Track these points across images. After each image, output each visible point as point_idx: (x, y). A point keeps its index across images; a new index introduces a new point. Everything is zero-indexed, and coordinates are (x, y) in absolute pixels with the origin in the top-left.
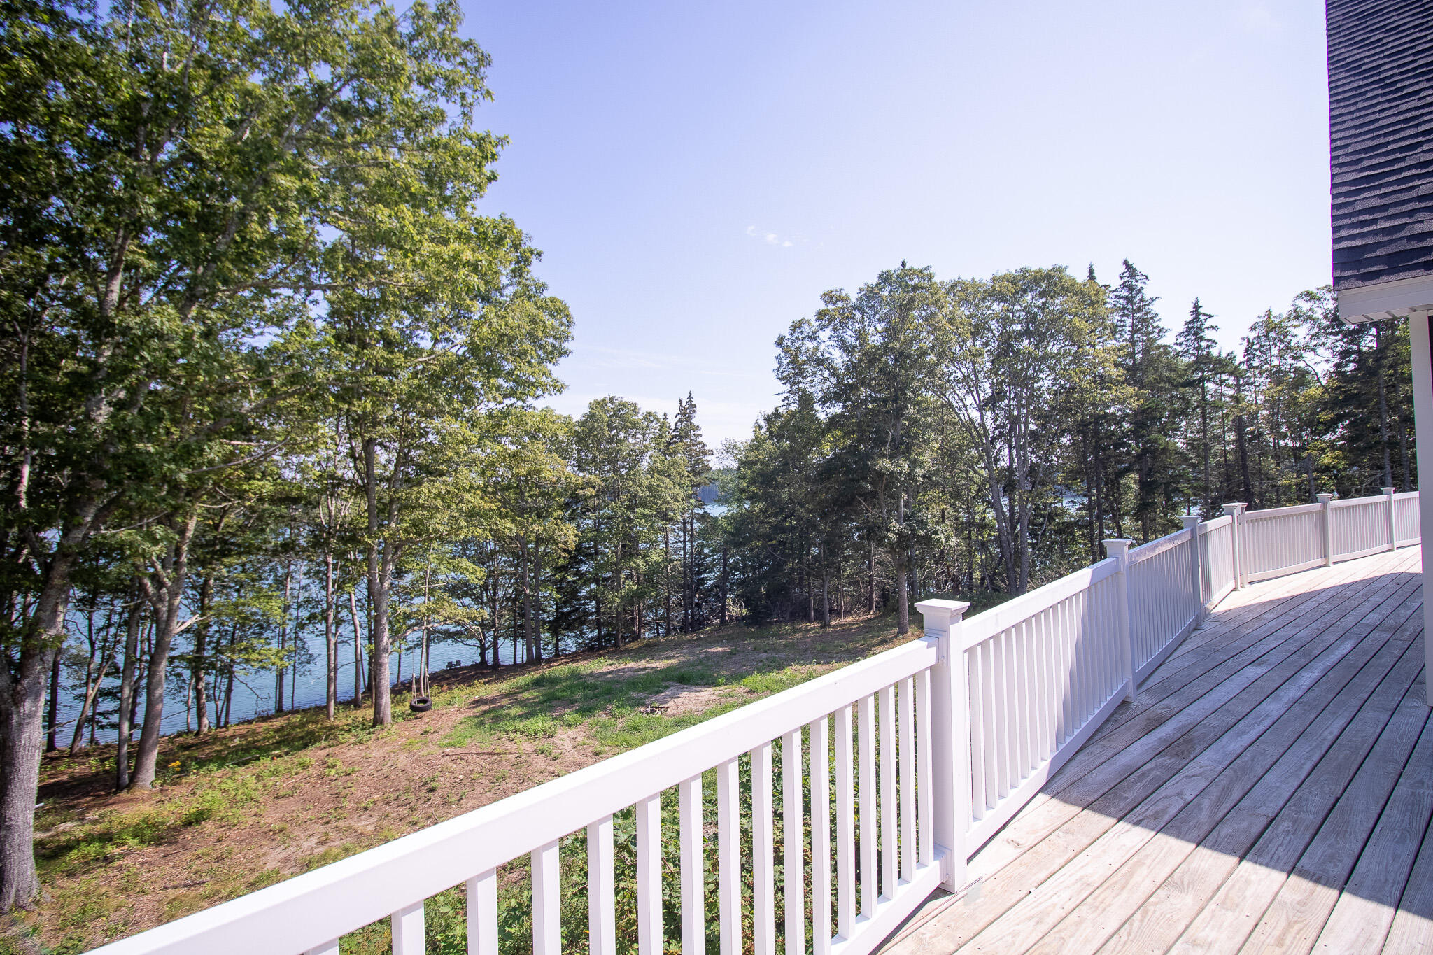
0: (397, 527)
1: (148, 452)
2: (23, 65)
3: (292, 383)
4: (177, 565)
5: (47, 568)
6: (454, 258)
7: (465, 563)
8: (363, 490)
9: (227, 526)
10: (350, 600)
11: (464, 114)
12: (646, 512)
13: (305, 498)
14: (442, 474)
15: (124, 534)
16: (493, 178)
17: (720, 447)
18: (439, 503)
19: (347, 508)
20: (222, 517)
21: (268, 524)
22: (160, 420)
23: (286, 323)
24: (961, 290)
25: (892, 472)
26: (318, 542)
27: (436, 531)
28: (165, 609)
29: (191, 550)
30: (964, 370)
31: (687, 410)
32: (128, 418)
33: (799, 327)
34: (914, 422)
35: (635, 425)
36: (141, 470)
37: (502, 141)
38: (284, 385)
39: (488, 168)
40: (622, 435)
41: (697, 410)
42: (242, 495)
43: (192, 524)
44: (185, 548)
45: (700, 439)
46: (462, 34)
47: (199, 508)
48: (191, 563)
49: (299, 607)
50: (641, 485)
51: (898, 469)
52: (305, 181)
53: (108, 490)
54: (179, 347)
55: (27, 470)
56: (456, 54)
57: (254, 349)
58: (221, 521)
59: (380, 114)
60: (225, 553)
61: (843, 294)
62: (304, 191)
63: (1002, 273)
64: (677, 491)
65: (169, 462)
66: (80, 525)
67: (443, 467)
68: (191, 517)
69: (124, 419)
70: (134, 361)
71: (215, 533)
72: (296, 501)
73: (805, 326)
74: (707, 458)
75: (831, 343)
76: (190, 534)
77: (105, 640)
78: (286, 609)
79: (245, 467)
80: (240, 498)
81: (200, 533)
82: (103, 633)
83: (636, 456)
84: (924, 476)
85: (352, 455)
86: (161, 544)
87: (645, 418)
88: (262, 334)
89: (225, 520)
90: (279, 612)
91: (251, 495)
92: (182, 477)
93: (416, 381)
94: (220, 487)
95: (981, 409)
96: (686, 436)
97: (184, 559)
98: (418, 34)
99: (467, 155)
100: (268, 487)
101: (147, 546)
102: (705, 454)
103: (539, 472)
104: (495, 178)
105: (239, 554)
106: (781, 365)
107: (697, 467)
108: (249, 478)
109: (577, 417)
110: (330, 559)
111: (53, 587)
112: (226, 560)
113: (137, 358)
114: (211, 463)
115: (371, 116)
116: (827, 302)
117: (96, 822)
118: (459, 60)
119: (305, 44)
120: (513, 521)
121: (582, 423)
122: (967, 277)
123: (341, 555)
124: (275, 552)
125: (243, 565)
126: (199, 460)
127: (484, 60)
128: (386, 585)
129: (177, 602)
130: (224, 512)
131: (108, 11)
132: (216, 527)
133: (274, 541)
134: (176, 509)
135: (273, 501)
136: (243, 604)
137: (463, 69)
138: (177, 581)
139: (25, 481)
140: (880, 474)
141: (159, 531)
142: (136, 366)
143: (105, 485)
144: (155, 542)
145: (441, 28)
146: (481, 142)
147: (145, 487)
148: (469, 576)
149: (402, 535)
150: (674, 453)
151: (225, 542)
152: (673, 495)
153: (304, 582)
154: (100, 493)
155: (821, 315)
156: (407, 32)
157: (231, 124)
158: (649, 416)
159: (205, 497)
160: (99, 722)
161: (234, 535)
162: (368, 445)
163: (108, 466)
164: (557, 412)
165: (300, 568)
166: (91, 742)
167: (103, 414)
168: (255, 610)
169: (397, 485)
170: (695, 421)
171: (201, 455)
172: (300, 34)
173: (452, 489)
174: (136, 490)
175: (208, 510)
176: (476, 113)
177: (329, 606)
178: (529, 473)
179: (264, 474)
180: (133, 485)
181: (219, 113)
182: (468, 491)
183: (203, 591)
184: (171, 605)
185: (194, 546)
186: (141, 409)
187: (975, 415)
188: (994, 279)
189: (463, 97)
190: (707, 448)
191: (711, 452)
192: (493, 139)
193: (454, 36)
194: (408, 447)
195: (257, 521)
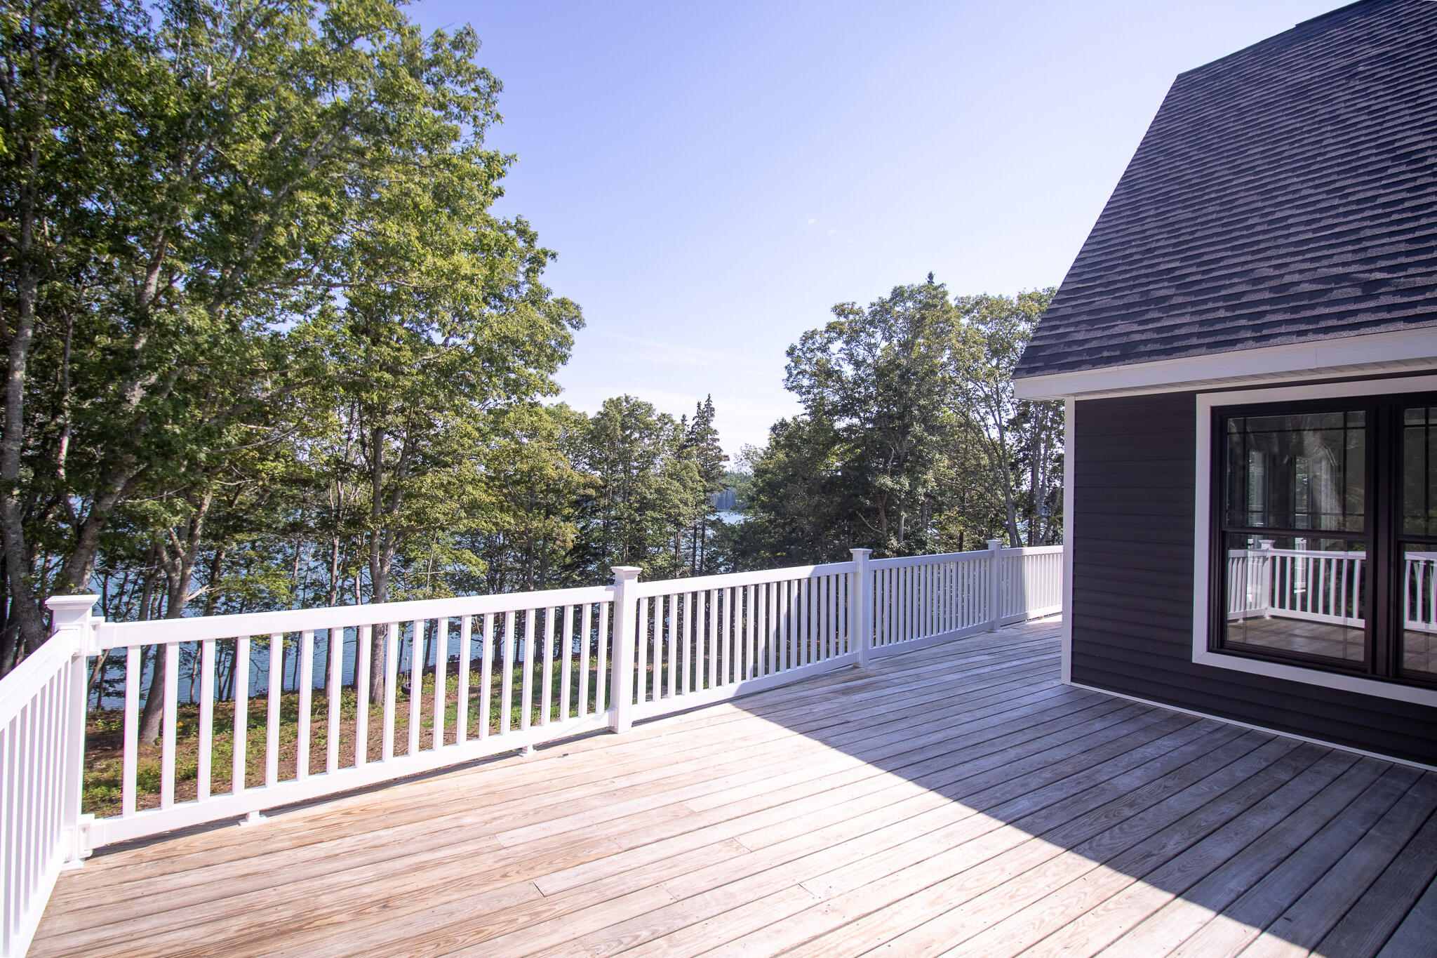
0: (400, 514)
1: (174, 433)
2: (86, 84)
3: (306, 375)
4: (191, 536)
5: (80, 529)
6: (453, 272)
7: (468, 554)
8: (369, 475)
9: (241, 503)
10: (355, 585)
11: (476, 134)
12: (656, 515)
13: (314, 481)
14: (446, 465)
15: (149, 504)
16: (500, 193)
17: (739, 453)
18: (441, 493)
19: (356, 493)
20: (237, 495)
21: (278, 504)
22: (187, 404)
23: (309, 311)
24: (984, 307)
25: (892, 489)
26: (326, 525)
27: (437, 520)
28: (178, 578)
29: (205, 525)
30: (986, 389)
31: (706, 413)
32: (160, 402)
33: (812, 338)
34: (920, 440)
35: (647, 427)
36: (166, 449)
37: (509, 160)
38: (297, 376)
39: (495, 185)
40: (637, 435)
41: (716, 413)
42: (255, 475)
43: (208, 501)
44: (200, 521)
45: (717, 444)
46: (477, 62)
47: (216, 485)
48: (204, 537)
49: (306, 587)
50: (649, 487)
51: (897, 487)
52: (325, 199)
53: (138, 464)
54: (207, 342)
55: (66, 442)
56: (470, 81)
57: (277, 335)
58: (235, 499)
59: (399, 133)
60: (238, 529)
61: (856, 307)
62: (323, 207)
63: (1029, 291)
64: (688, 496)
65: (191, 442)
66: (111, 493)
67: (448, 459)
68: (208, 492)
69: (156, 404)
70: (168, 353)
71: (229, 509)
72: (306, 482)
73: (818, 337)
74: (722, 463)
75: (842, 356)
76: (205, 508)
77: (117, 608)
78: (293, 589)
79: (259, 449)
80: (253, 477)
81: (215, 508)
82: (116, 601)
83: (649, 458)
84: (926, 495)
85: (362, 442)
86: (181, 515)
87: (659, 420)
88: (284, 321)
89: (239, 497)
90: (286, 591)
91: (264, 475)
92: (202, 456)
93: (420, 377)
94: (236, 466)
95: (1002, 429)
96: (703, 439)
97: (198, 532)
98: (436, 62)
99: (474, 176)
100: (280, 468)
101: (167, 515)
102: (721, 460)
103: (541, 469)
104: (501, 194)
105: (251, 530)
106: (790, 375)
107: (711, 472)
108: (262, 460)
109: (592, 414)
110: (337, 542)
111: (84, 547)
112: (237, 537)
113: (170, 351)
114: (228, 444)
115: (391, 134)
116: (839, 315)
117: (102, 771)
118: (473, 86)
119: (333, 73)
120: (515, 516)
121: (596, 421)
122: (993, 293)
123: (346, 538)
124: (284, 532)
125: (254, 542)
126: (218, 441)
127: (496, 86)
128: (386, 569)
129: (189, 572)
130: (239, 489)
131: (161, 23)
132: (231, 503)
133: (282, 520)
134: (194, 484)
135: (284, 481)
136: (252, 582)
137: (476, 95)
138: (191, 551)
139: (64, 451)
140: (881, 491)
141: (179, 503)
142: (169, 357)
143: (134, 459)
144: (175, 513)
145: (458, 54)
146: (490, 160)
147: (170, 464)
148: (472, 568)
149: (404, 523)
150: (689, 456)
151: (239, 519)
152: (684, 500)
153: (312, 565)
154: (131, 467)
155: (831, 327)
156: (427, 57)
157: (264, 137)
158: (665, 419)
159: (221, 475)
160: (105, 689)
161: (247, 513)
162: (377, 433)
163: (139, 443)
164: (572, 409)
165: (309, 549)
166: (98, 708)
167: (136, 396)
168: (262, 587)
169: (403, 473)
170: (713, 425)
171: (220, 437)
172: (328, 67)
173: (455, 481)
174: (162, 467)
175: (223, 487)
176: (487, 133)
177: (333, 588)
178: (532, 469)
179: (277, 456)
180: (159, 461)
181: (254, 129)
182: (471, 483)
183: (214, 565)
184: (184, 574)
185: (209, 519)
186: (170, 395)
187: (995, 434)
188: (1021, 298)
189: (475, 118)
190: (723, 454)
191: (727, 458)
192: (501, 156)
193: (471, 62)
194: (414, 437)
195: (269, 501)
